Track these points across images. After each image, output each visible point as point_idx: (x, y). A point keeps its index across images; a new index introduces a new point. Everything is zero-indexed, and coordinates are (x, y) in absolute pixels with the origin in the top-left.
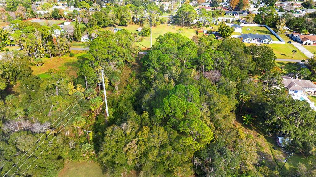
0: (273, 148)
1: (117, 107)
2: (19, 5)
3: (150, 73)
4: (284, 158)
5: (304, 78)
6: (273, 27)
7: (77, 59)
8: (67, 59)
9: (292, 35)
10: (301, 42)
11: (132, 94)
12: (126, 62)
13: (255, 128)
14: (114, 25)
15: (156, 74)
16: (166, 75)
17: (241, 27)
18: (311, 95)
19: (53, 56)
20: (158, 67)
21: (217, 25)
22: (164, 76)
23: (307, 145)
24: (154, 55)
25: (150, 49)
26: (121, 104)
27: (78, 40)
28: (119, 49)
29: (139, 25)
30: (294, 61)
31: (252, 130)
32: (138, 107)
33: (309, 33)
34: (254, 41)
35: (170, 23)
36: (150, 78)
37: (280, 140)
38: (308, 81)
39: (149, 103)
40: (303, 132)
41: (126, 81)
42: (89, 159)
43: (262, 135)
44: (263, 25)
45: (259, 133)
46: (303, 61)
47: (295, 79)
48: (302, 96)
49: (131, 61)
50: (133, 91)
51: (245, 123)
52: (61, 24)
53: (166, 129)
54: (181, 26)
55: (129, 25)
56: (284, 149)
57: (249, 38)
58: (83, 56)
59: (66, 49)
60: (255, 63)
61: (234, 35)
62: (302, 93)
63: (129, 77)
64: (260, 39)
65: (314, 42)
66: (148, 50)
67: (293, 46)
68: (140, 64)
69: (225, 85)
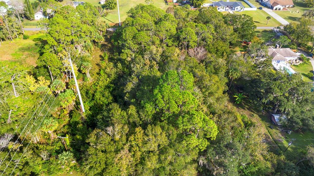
0: (270, 127)
1: (93, 99)
3: (126, 55)
4: (283, 137)
5: (284, 47)
7: (34, 43)
8: (21, 42)
9: (262, 0)
10: (272, 8)
11: (108, 81)
12: (94, 42)
13: (247, 107)
15: (133, 56)
16: (146, 56)
18: (293, 64)
19: (3, 41)
20: (135, 47)
22: (143, 57)
23: (307, 122)
24: (128, 33)
25: (119, 24)
26: (98, 96)
27: (31, 18)
28: (85, 27)
30: (269, 28)
31: (244, 109)
32: (118, 97)
34: (227, 9)
36: (127, 61)
37: (276, 118)
38: (288, 49)
39: (133, 94)
40: (301, 108)
41: (97, 64)
42: (70, 171)
43: (256, 113)
45: (252, 111)
46: (278, 28)
47: (276, 48)
48: (285, 66)
49: (100, 41)
50: (109, 77)
51: (236, 103)
56: (281, 127)
57: (220, 5)
58: (40, 38)
59: (17, 30)
60: (236, 34)
61: (206, 3)
62: (284, 63)
63: (100, 60)
64: (232, 7)
65: (284, 7)
66: (117, 26)
67: (264, 12)
68: (110, 43)
69: (213, 64)
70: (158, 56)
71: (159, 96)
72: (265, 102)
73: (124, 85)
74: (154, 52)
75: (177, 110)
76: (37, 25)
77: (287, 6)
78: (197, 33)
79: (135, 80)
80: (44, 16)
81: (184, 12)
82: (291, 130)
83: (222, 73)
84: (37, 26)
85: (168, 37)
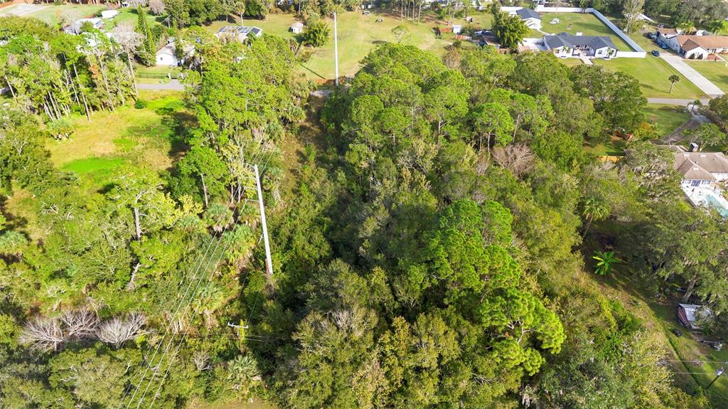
0: (673, 332)
1: (288, 248)
3: (357, 156)
4: (702, 356)
5: (709, 148)
6: (610, 15)
7: (158, 117)
8: (129, 115)
9: (658, 34)
10: (682, 53)
11: (317, 210)
12: (284, 121)
13: (623, 283)
14: (229, 16)
15: (373, 158)
16: (401, 161)
17: (538, 15)
19: (94, 110)
20: (377, 140)
21: (482, 11)
22: (395, 162)
24: (363, 109)
25: (334, 81)
26: (300, 241)
27: (150, 62)
29: (291, 15)
30: (674, 103)
31: (615, 287)
32: (342, 246)
33: (695, 29)
34: (576, 52)
35: (367, 7)
36: (358, 167)
37: (687, 313)
38: (719, 155)
39: (378, 242)
41: (293, 171)
42: (249, 396)
43: (642, 299)
44: (588, 10)
45: (633, 294)
46: (697, 103)
47: (691, 150)
48: (712, 194)
49: (298, 119)
50: (318, 200)
51: (599, 273)
52: (94, 16)
53: (447, 321)
54: (396, 15)
55: (268, 16)
56: (700, 332)
57: (561, 44)
58: (169, 107)
59: (125, 89)
60: (600, 117)
61: (527, 37)
62: (708, 186)
63: (299, 161)
64: (588, 47)
65: (710, 52)
66: (330, 85)
67: (664, 63)
68: (318, 123)
69: (550, 184)
70: (429, 161)
71: (442, 253)
72: (664, 277)
74: (420, 151)
75: (479, 286)
76: (162, 78)
77: (719, 50)
78: (513, 114)
79: (383, 215)
80: (177, 57)
81: (482, 63)
82: (721, 340)
83: (570, 204)
84: (161, 80)
85: (449, 121)
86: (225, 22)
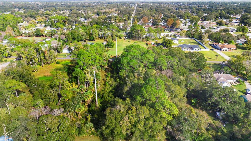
0: (214, 119)
1: (102, 98)
2: (8, 26)
3: (122, 73)
4: (222, 125)
5: (226, 74)
6: (199, 40)
7: (63, 66)
8: (54, 66)
9: (213, 44)
10: (220, 50)
11: (110, 89)
12: (101, 66)
13: (200, 108)
14: (84, 40)
15: (127, 74)
16: (135, 74)
17: (177, 40)
18: (232, 84)
19: (44, 64)
20: (128, 68)
21: (160, 39)
23: (236, 115)
24: (124, 60)
25: (116, 57)
26: (106, 96)
27: (60, 52)
28: (98, 57)
29: (103, 40)
30: (217, 62)
31: (198, 109)
33: (224, 43)
34: (188, 49)
35: (126, 38)
36: (123, 77)
37: (218, 114)
38: (230, 75)
40: (232, 107)
41: (103, 80)
42: (91, 134)
43: (205, 112)
44: (192, 38)
45: (203, 110)
46: (224, 62)
47: (221, 74)
48: (227, 85)
49: (105, 66)
50: (111, 86)
51: (193, 105)
52: (43, 40)
53: (147, 108)
54: (135, 40)
55: (96, 40)
56: (222, 120)
57: (184, 47)
58: (67, 63)
59: (54, 58)
60: (193, 64)
61: (174, 45)
62: (226, 83)
63: (105, 77)
64: (192, 48)
65: (229, 49)
66: (115, 58)
67: (215, 52)
68: (111, 67)
69: (177, 79)
70: (143, 74)
71: (145, 91)
73: (122, 89)
74: (141, 71)
75: (155, 100)
76: (64, 56)
77: (232, 49)
78: (167, 62)
79: (129, 86)
80: (69, 50)
81: (159, 50)
82: (227, 121)
83: (183, 86)
84: (64, 57)
85: (149, 63)
86: (83, 42)
